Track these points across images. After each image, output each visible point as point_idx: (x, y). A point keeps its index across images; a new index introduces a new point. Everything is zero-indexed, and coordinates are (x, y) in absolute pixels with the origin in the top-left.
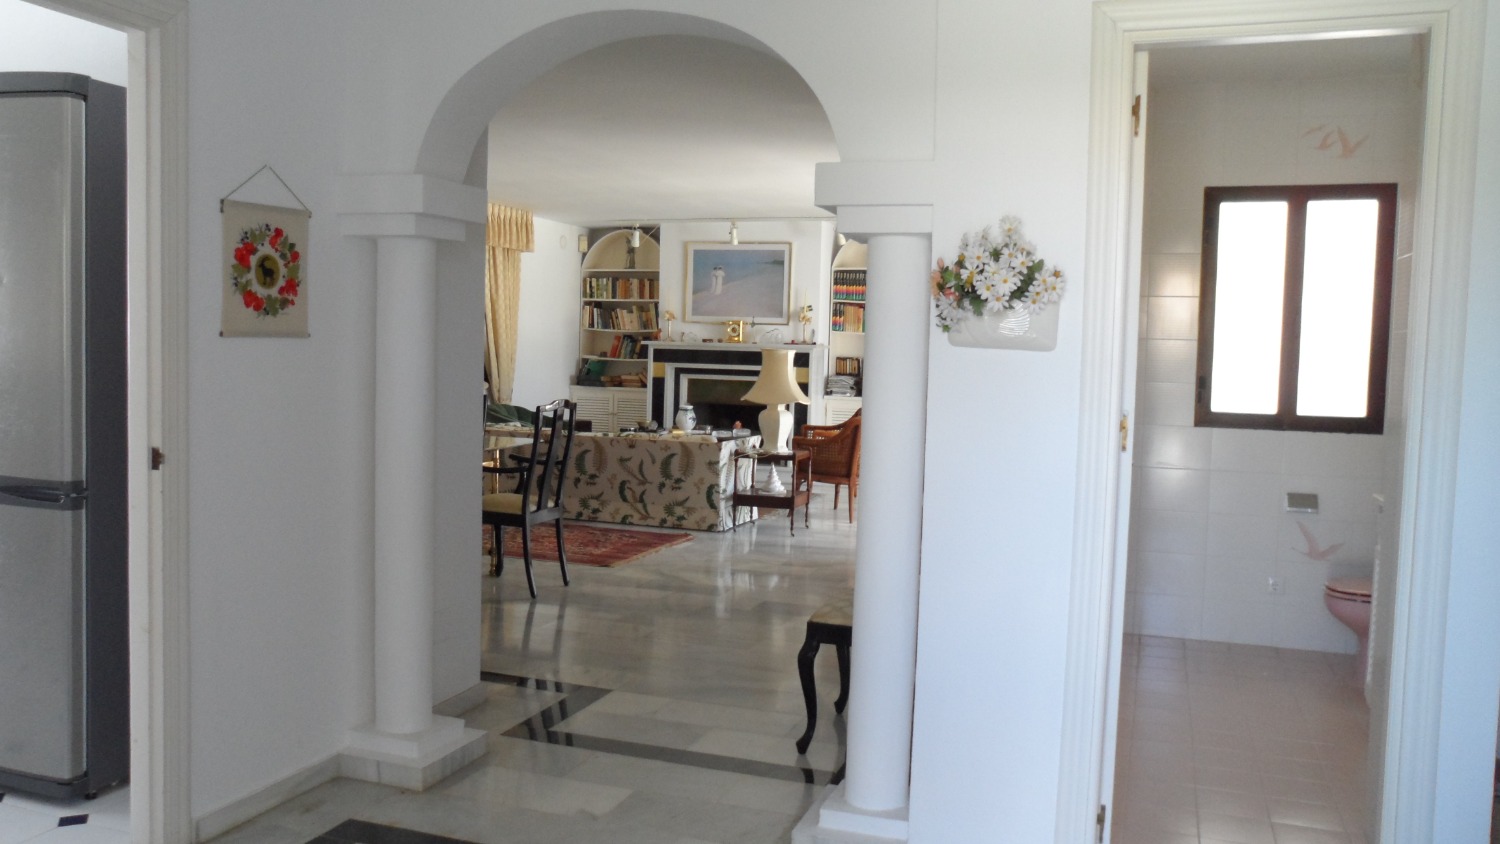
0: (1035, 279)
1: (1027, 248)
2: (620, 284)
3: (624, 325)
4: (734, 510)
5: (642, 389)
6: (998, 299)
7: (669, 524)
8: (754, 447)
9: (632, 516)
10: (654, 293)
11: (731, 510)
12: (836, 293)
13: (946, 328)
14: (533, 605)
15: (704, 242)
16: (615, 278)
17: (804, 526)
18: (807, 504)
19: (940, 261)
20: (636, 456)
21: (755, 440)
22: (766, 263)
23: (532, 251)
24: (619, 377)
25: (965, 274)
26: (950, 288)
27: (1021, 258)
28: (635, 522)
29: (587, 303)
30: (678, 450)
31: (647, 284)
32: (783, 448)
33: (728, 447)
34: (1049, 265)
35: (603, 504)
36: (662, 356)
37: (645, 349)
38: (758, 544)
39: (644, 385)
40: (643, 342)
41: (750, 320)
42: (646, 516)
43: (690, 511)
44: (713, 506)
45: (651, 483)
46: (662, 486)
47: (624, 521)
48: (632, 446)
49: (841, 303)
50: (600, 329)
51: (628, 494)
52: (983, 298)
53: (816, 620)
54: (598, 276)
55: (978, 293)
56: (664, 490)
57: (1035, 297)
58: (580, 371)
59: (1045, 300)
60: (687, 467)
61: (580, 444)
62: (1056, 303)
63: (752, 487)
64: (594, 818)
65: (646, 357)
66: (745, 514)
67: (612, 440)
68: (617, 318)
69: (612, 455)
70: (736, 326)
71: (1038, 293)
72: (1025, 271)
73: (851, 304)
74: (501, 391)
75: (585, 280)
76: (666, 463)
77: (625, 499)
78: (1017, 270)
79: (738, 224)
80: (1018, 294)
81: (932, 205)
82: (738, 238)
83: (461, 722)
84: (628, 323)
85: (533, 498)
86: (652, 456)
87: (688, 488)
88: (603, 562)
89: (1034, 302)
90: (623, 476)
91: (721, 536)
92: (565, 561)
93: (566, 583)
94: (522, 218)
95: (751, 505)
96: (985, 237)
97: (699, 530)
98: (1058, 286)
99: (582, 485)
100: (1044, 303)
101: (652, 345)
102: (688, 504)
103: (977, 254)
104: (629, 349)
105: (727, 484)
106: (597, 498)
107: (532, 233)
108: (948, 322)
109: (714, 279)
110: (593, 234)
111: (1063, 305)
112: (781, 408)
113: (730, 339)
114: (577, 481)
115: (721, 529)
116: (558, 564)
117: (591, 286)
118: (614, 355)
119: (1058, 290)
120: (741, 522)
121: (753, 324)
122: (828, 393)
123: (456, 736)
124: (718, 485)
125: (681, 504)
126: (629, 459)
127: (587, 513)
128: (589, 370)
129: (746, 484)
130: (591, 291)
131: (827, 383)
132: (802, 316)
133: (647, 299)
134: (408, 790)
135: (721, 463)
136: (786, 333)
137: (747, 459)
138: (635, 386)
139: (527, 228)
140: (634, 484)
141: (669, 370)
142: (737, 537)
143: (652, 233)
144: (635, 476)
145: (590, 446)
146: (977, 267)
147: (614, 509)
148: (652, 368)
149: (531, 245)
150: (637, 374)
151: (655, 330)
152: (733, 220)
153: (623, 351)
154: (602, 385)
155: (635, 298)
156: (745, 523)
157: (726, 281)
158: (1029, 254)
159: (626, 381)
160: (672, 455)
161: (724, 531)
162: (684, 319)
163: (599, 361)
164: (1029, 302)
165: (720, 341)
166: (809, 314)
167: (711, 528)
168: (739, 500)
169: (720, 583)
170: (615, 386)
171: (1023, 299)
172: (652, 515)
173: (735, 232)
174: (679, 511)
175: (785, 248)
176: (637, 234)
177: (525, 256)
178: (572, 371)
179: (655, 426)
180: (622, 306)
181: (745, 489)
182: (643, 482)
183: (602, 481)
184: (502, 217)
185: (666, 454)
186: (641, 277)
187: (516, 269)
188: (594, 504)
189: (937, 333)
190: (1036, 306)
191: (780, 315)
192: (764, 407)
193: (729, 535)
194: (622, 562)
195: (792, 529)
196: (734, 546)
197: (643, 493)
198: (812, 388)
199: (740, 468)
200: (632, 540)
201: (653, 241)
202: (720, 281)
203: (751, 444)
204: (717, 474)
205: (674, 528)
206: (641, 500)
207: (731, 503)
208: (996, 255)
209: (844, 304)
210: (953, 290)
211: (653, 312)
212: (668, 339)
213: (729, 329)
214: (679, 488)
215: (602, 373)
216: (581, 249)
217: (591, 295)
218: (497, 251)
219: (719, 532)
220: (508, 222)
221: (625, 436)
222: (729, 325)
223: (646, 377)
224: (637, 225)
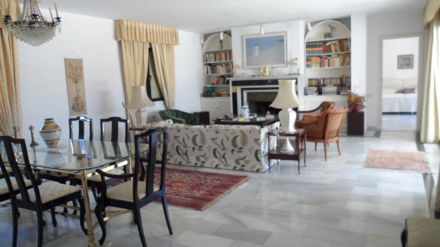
2: (217, 56)
3: (220, 72)
4: (269, 161)
5: (228, 97)
7: (237, 169)
8: (277, 128)
9: (220, 165)
10: (231, 58)
11: (267, 160)
12: (307, 52)
15: (250, 35)
16: (215, 53)
18: (305, 155)
20: (219, 137)
21: (277, 125)
22: (276, 41)
23: (179, 45)
24: (220, 93)
28: (222, 168)
29: (205, 64)
30: (239, 134)
31: (228, 54)
32: (292, 130)
35: (206, 159)
36: (235, 83)
37: (228, 81)
39: (229, 95)
40: (228, 78)
41: (271, 66)
42: (226, 165)
43: (247, 162)
44: (258, 160)
45: (227, 149)
46: (233, 151)
47: (217, 167)
48: (217, 132)
49: (309, 56)
50: (211, 74)
51: (217, 154)
54: (208, 53)
56: (234, 153)
58: (204, 91)
60: (244, 142)
61: (193, 132)
63: (277, 149)
65: (229, 84)
67: (207, 130)
68: (217, 69)
70: (265, 69)
73: (314, 56)
74: (170, 104)
75: (204, 56)
76: (234, 140)
77: (216, 157)
79: (264, 25)
82: (264, 31)
84: (222, 71)
86: (227, 137)
87: (246, 152)
88: (199, 205)
90: (214, 146)
91: (263, 174)
93: (171, 232)
94: (173, 32)
95: (277, 158)
97: (252, 172)
99: (196, 150)
101: (231, 80)
102: (246, 159)
104: (223, 81)
105: (265, 149)
106: (204, 156)
107: (178, 36)
109: (255, 50)
110: (206, 37)
112: (290, 110)
113: (263, 75)
114: (194, 149)
115: (263, 171)
117: (206, 58)
118: (217, 84)
120: (272, 165)
121: (272, 68)
122: (306, 94)
124: (260, 150)
125: (243, 159)
126: (216, 139)
127: (199, 163)
128: (208, 91)
129: (274, 147)
131: (305, 90)
132: (293, 62)
133: (228, 61)
135: (261, 139)
136: (286, 70)
137: (274, 136)
138: (225, 96)
139: (176, 35)
140: (219, 150)
141: (238, 89)
142: (271, 176)
143: (228, 33)
144: (220, 147)
145: (198, 133)
147: (211, 161)
148: (232, 89)
149: (178, 42)
150: (226, 91)
151: (232, 73)
152: (261, 24)
153: (220, 83)
154: (213, 96)
155: (224, 61)
157: (260, 50)
159: (222, 94)
160: (237, 136)
161: (264, 172)
162: (243, 68)
163: (211, 87)
165: (259, 76)
166: (296, 62)
167: (258, 171)
168: (271, 156)
170: (218, 96)
172: (229, 164)
173: (262, 29)
174: (242, 162)
175: (284, 34)
176: (222, 34)
177: (175, 47)
178: (201, 91)
180: (219, 64)
181: (274, 150)
182: (224, 149)
183: (205, 148)
184: (164, 31)
185: (233, 136)
186: (225, 52)
187: (172, 52)
188: (202, 159)
191: (284, 62)
193: (267, 173)
197: (224, 154)
198: (299, 93)
199: (271, 139)
201: (228, 36)
202: (257, 50)
204: (260, 145)
206: (224, 157)
207: (267, 157)
209: (311, 56)
211: (231, 66)
212: (237, 76)
213: (262, 71)
214: (241, 152)
215: (213, 92)
216: (201, 43)
217: (207, 61)
218: (163, 46)
219: (262, 172)
220: (166, 33)
221: (215, 127)
222: (262, 69)
223: (229, 92)
224: (222, 30)
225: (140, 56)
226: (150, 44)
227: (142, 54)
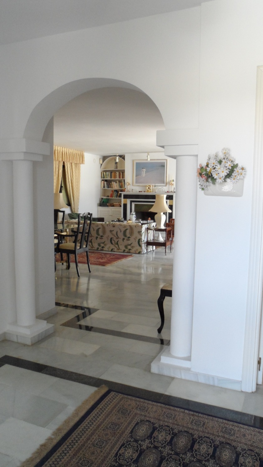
0: (234, 171)
1: (232, 159)
2: (113, 174)
3: (114, 187)
4: (147, 247)
6: (220, 178)
7: (126, 251)
8: (154, 226)
9: (114, 249)
10: (123, 177)
11: (146, 247)
13: (203, 189)
14: (79, 279)
15: (139, 160)
16: (111, 172)
17: (170, 252)
18: (171, 245)
19: (200, 165)
20: (115, 229)
21: (154, 224)
22: (159, 166)
23: (84, 164)
24: (113, 204)
25: (208, 169)
26: (204, 174)
27: (229, 163)
28: (116, 251)
29: (103, 180)
30: (128, 228)
31: (121, 173)
32: (163, 227)
33: (145, 227)
34: (240, 166)
35: (105, 245)
36: (126, 197)
37: (121, 194)
38: (155, 258)
39: (121, 206)
40: (120, 192)
41: (154, 185)
42: (119, 249)
43: (133, 247)
44: (140, 246)
45: (120, 238)
46: (124, 239)
47: (112, 251)
48: (114, 226)
50: (107, 188)
51: (113, 242)
52: (215, 178)
53: (164, 288)
54: (106, 171)
55: (213, 176)
56: (124, 241)
57: (235, 177)
58: (101, 202)
59: (238, 178)
60: (132, 233)
61: (97, 226)
62: (243, 179)
63: (153, 239)
64: (86, 356)
65: (121, 197)
66: (150, 248)
67: (107, 225)
68: (112, 185)
69: (108, 229)
70: (150, 187)
71: (235, 176)
72: (230, 168)
74: (75, 209)
75: (102, 173)
76: (125, 232)
77: (112, 244)
78: (227, 168)
79: (150, 154)
80: (228, 176)
81: (198, 145)
82: (150, 158)
83: (46, 322)
84: (115, 186)
85: (78, 245)
86: (120, 229)
87: (132, 240)
88: (103, 264)
89: (234, 179)
90: (111, 236)
91: (143, 255)
92: (89, 264)
93: (90, 272)
94: (81, 153)
95: (153, 246)
96: (216, 156)
97: (136, 253)
98: (243, 173)
100: (238, 179)
101: (123, 193)
102: (132, 245)
103: (213, 162)
104: (116, 194)
105: (144, 238)
106: (103, 243)
108: (203, 187)
109: (142, 172)
110: (104, 158)
111: (246, 180)
112: (162, 214)
113: (148, 191)
114: (97, 238)
116: (87, 265)
118: (111, 197)
119: (243, 175)
120: (149, 251)
121: (155, 186)
123: (44, 326)
124: (141, 239)
125: (130, 245)
126: (113, 231)
127: (100, 248)
128: (103, 201)
129: (151, 238)
130: (104, 176)
132: (171, 183)
133: (121, 179)
134: (26, 345)
135: (142, 232)
136: (166, 189)
137: (151, 231)
138: (118, 207)
139: (83, 157)
140: (115, 238)
141: (128, 201)
142: (148, 255)
143: (122, 157)
144: (115, 236)
145: (100, 227)
146: (213, 167)
147: (108, 246)
148: (123, 201)
149: (83, 162)
150: (118, 203)
151: (124, 188)
152: (148, 153)
153: (114, 195)
154: (108, 206)
155: (118, 178)
156: (151, 251)
157: (146, 172)
158: (232, 161)
159: (115, 205)
160: (127, 229)
161: (144, 254)
162: (133, 185)
163: (107, 199)
164: (232, 179)
165: (144, 192)
166: (173, 183)
167: (139, 253)
168: (148, 244)
169: (142, 271)
170: (112, 206)
171: (230, 178)
172: (121, 248)
173: (149, 156)
174: (129, 247)
175: (165, 161)
176: (118, 158)
177: (81, 165)
178: (98, 202)
179: (123, 219)
180: (114, 181)
181: (151, 240)
182: (118, 238)
183: (105, 238)
184: (74, 153)
185: (125, 229)
186: (119, 171)
187: (79, 169)
188: (102, 245)
189: (200, 190)
190: (235, 181)
191: (164, 183)
192: (156, 213)
193: (145, 255)
194: (109, 264)
195: (165, 253)
196: (147, 258)
197: (118, 241)
199: (149, 233)
200: (113, 257)
201: (123, 160)
202: (144, 172)
203: (152, 225)
204: (141, 236)
205: (128, 252)
206: (117, 244)
207: (146, 245)
208: (220, 162)
210: (204, 175)
211: (123, 183)
212: (128, 191)
213: (147, 188)
214: (129, 240)
215: (107, 202)
216: (100, 163)
217: (104, 178)
218: (73, 164)
219: (142, 254)
220: (76, 155)
221: (112, 223)
222: (147, 186)
223: (121, 204)
224: (118, 155)
225: (56, 171)
226: (64, 163)
227: (58, 170)
